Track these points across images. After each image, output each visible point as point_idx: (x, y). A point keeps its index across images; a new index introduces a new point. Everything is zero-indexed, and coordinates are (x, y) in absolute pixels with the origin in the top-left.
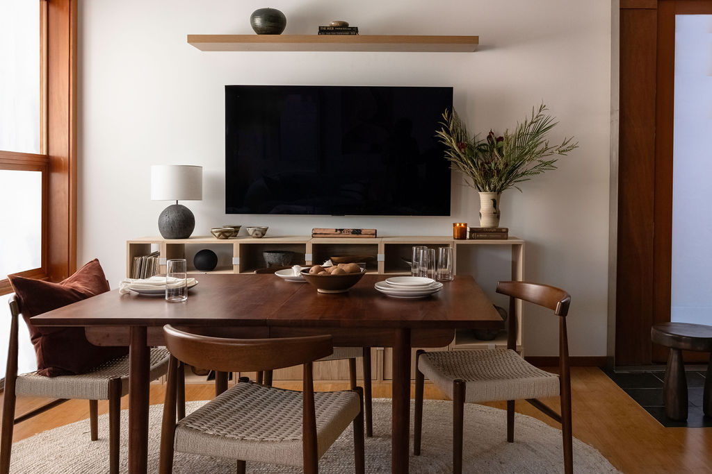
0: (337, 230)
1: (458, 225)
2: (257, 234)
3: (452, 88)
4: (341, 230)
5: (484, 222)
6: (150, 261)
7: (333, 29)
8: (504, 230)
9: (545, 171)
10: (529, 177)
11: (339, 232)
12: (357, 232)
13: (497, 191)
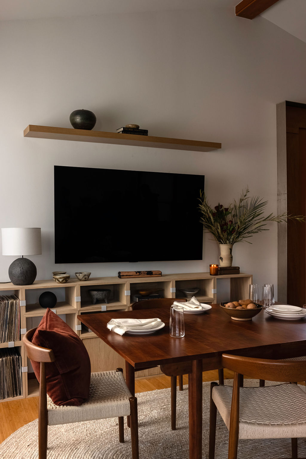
0: (137, 272)
1: (212, 266)
2: (85, 278)
3: (204, 176)
4: (139, 272)
5: (224, 264)
6: (12, 304)
7: (132, 130)
8: (238, 268)
9: (261, 231)
10: (252, 234)
11: (138, 274)
12: (150, 273)
13: (232, 244)
